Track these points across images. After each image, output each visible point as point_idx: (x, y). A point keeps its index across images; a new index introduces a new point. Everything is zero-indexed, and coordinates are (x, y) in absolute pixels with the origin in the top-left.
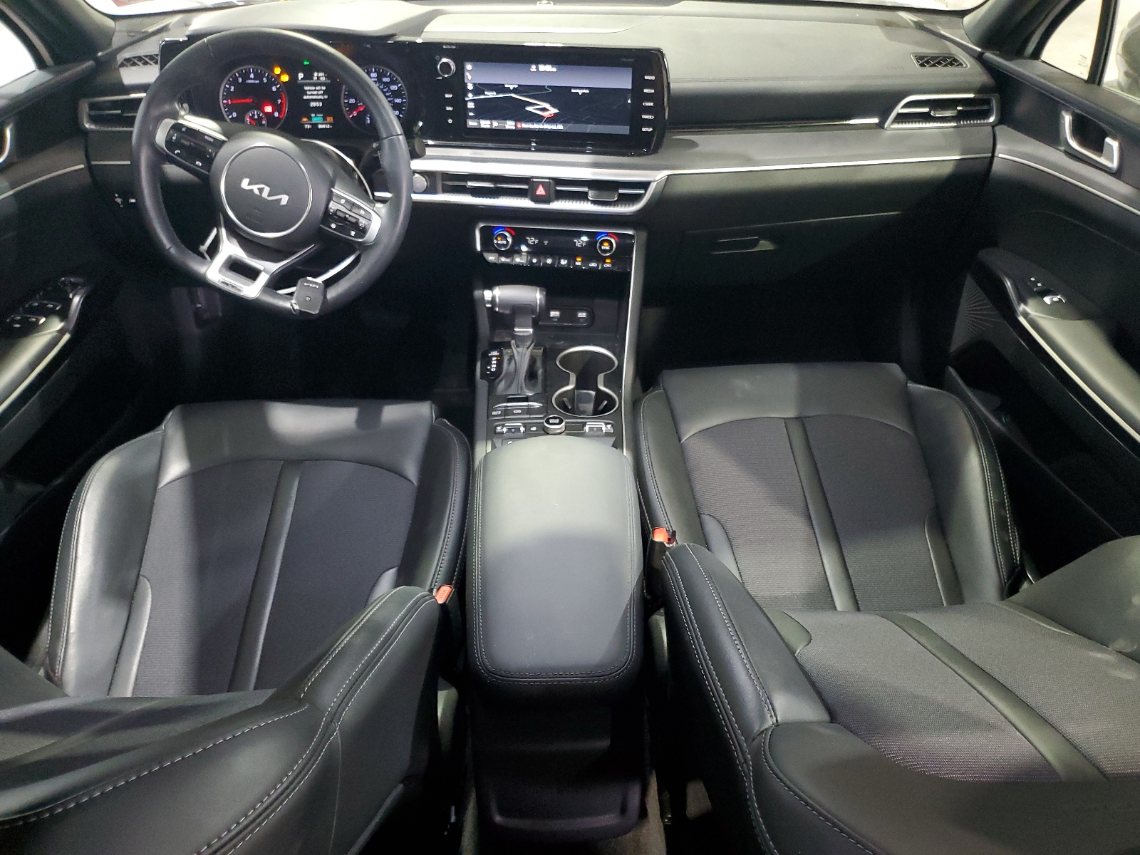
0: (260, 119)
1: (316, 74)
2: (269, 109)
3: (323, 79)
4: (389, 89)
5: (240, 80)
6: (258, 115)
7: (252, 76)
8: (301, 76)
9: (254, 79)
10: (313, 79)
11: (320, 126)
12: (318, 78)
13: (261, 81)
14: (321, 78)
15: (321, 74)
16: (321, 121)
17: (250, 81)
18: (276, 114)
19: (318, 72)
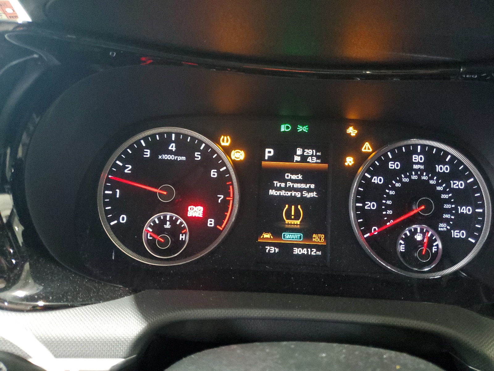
0: (176, 230)
1: (299, 151)
2: (196, 211)
3: (313, 161)
4: (449, 185)
5: (148, 153)
6: (173, 222)
7: (172, 147)
8: (269, 152)
9: (176, 153)
10: (292, 160)
11: (297, 251)
12: (304, 158)
13: (191, 157)
14: (309, 159)
15: (309, 152)
16: (301, 241)
17: (166, 157)
18: (211, 223)
19: (304, 148)
